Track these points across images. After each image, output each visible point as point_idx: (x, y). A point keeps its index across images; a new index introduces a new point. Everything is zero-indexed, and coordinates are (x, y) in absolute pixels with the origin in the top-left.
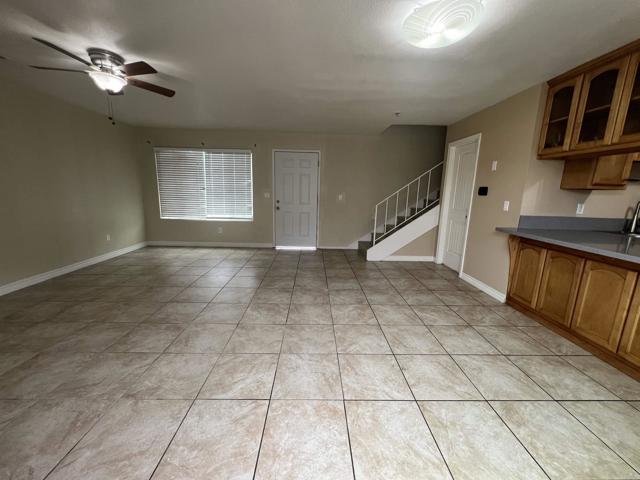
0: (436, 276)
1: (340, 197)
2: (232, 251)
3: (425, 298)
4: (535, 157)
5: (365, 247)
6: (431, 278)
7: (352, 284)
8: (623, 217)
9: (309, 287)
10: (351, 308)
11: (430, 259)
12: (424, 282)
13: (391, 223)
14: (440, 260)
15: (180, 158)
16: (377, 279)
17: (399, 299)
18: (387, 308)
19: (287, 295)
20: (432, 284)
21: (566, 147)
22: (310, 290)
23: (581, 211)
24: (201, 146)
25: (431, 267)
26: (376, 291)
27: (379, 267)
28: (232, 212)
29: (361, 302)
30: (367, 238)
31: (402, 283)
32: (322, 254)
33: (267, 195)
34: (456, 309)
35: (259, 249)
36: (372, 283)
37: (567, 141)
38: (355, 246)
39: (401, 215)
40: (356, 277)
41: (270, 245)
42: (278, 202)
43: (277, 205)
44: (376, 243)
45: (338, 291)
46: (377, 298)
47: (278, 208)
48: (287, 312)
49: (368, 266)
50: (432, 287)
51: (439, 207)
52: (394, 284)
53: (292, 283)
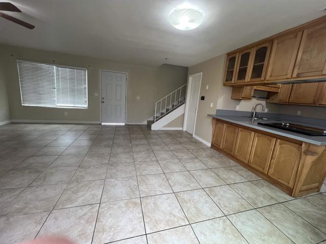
0: (183, 136)
1: (138, 98)
2: (74, 126)
3: (178, 147)
4: (222, 85)
5: (150, 123)
6: (181, 137)
7: (144, 141)
8: (251, 111)
10: (143, 153)
11: (180, 129)
12: (178, 139)
13: (163, 112)
14: (185, 129)
15: (38, 69)
16: (156, 139)
17: (166, 148)
18: (161, 152)
19: (109, 149)
20: (181, 140)
21: (233, 82)
22: (122, 145)
23: (238, 108)
24: (52, 63)
25: (181, 132)
26: (156, 144)
27: (157, 133)
28: (74, 103)
29: (149, 150)
30: (151, 119)
31: (168, 140)
32: (128, 127)
33: (96, 94)
34: (191, 151)
35: (91, 124)
36: (153, 141)
37: (233, 79)
38: (145, 123)
39: (168, 108)
40: (146, 138)
41: (99, 123)
42: (103, 98)
43: (103, 100)
44: (156, 121)
45: (137, 145)
46: (156, 148)
47: (103, 102)
48: (109, 157)
49: (152, 133)
50: (181, 142)
51: (184, 104)
52: (164, 140)
53: (112, 142)
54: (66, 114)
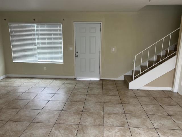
0: (173, 102)
1: (113, 50)
6: (170, 104)
7: (118, 109)
9: (92, 111)
10: (117, 129)
11: (169, 89)
12: (165, 107)
14: (176, 90)
16: (135, 105)
18: (140, 131)
19: (78, 117)
20: (171, 110)
22: (92, 113)
24: (34, 21)
26: (134, 115)
27: (137, 94)
28: (52, 58)
29: (123, 125)
31: (151, 108)
33: (71, 49)
36: (131, 108)
38: (122, 78)
39: (151, 60)
40: (121, 103)
41: (73, 77)
42: (77, 53)
43: (77, 54)
44: (135, 78)
45: (110, 114)
46: (134, 121)
47: (77, 56)
48: (76, 132)
49: (129, 94)
50: (171, 113)
51: (176, 57)
52: (145, 108)
53: (82, 107)
54: (45, 69)
